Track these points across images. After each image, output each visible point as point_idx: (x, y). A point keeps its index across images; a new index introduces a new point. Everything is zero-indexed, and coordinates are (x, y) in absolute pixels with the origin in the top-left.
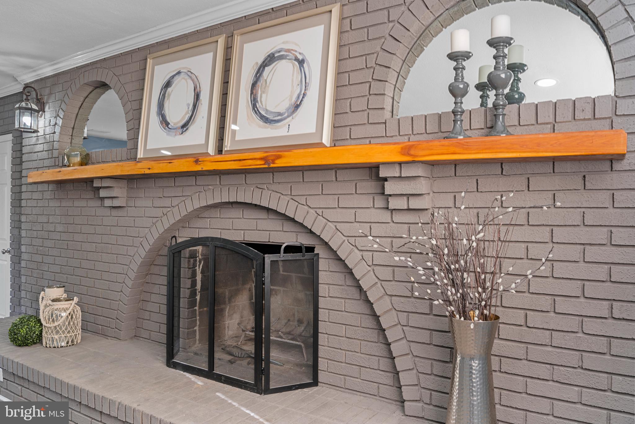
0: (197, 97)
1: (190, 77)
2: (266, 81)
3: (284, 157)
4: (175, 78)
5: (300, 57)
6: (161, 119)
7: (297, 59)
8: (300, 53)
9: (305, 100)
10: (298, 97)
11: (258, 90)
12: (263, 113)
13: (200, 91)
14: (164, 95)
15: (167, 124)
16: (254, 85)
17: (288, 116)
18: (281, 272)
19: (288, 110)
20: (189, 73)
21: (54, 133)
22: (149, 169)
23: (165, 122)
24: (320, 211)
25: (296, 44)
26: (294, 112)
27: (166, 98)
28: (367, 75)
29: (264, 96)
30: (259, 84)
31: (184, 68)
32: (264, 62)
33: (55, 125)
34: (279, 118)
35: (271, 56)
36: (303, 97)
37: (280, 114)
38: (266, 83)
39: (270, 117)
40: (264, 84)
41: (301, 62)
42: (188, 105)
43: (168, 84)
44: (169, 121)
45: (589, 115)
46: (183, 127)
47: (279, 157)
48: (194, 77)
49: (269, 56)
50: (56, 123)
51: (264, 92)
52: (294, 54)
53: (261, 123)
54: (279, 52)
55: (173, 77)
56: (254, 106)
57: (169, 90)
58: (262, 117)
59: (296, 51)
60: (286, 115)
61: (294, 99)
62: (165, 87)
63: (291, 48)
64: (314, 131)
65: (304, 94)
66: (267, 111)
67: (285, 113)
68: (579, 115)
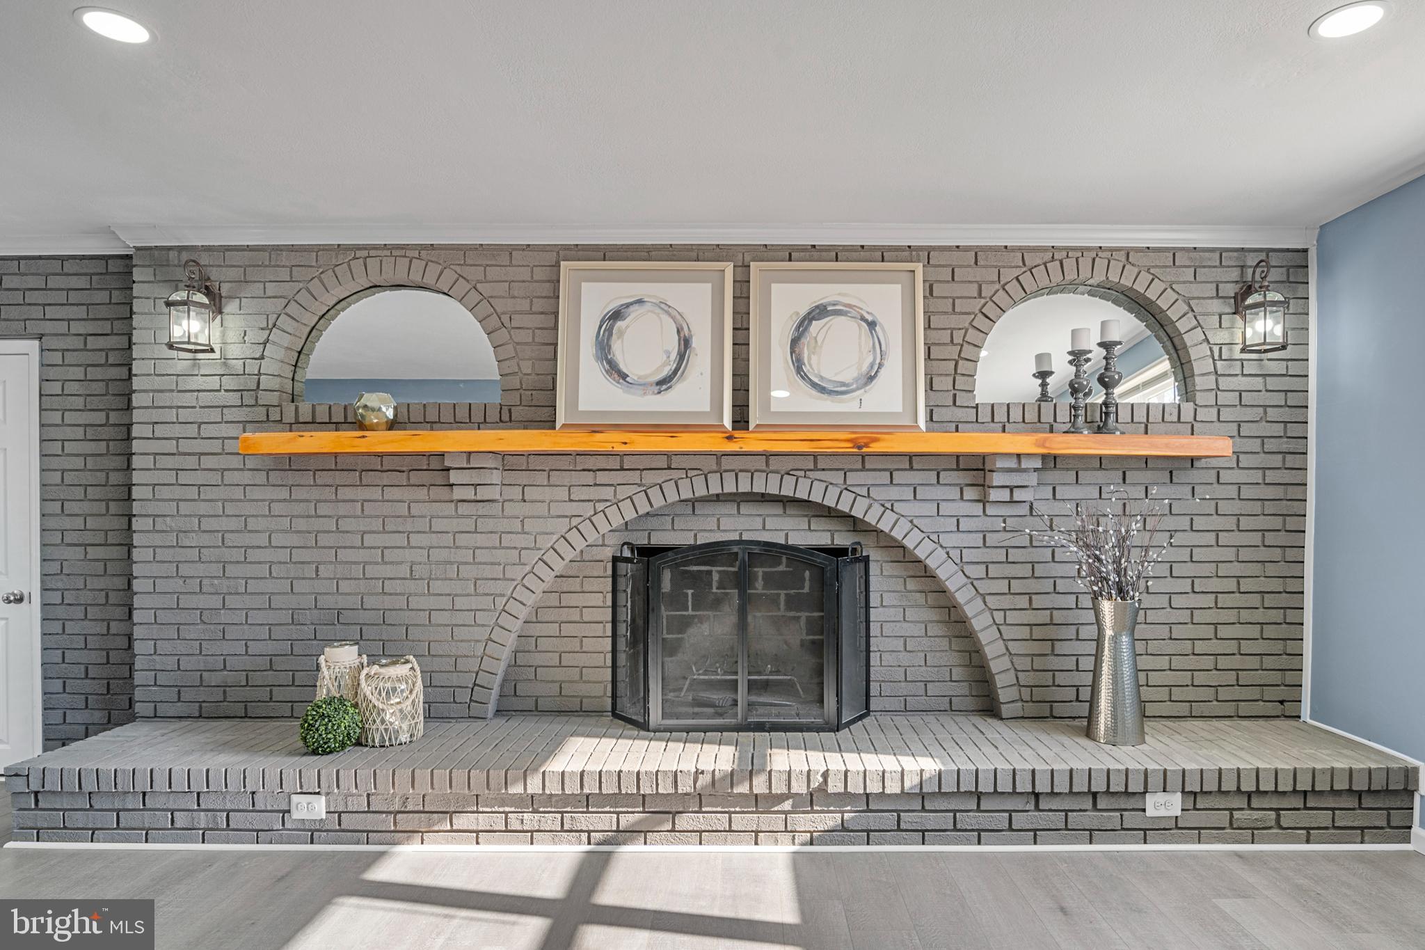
0: (685, 344)
1: (667, 312)
2: (816, 338)
3: (884, 440)
4: (632, 308)
5: (870, 318)
6: (607, 367)
7: (863, 319)
8: (868, 313)
9: (882, 371)
10: (872, 366)
11: (803, 348)
12: (816, 380)
13: (691, 336)
14: (610, 331)
15: (624, 376)
16: (795, 342)
17: (858, 389)
18: (714, 590)
19: (856, 380)
20: (663, 306)
21: (262, 357)
22: (626, 443)
23: (615, 371)
24: (888, 505)
25: (861, 300)
26: (866, 384)
27: (614, 336)
28: (953, 352)
29: (814, 358)
30: (805, 341)
31: (649, 296)
32: (809, 313)
33: (265, 344)
34: (843, 389)
35: (822, 308)
36: (879, 368)
37: (843, 384)
38: (816, 342)
39: (830, 387)
40: (813, 341)
41: (872, 325)
42: (668, 354)
43: (616, 315)
44: (625, 370)
45: (1176, 419)
46: (660, 383)
47: (875, 440)
48: (674, 313)
49: (817, 307)
50: (267, 341)
51: (814, 353)
52: (858, 312)
53: (814, 392)
54: (834, 305)
55: (628, 305)
56: (799, 369)
57: (620, 324)
58: (814, 385)
59: (861, 309)
60: (855, 386)
61: (865, 368)
62: (610, 319)
63: (854, 304)
64: (900, 409)
65: (879, 364)
66: (822, 378)
67: (852, 384)
68: (1167, 418)
